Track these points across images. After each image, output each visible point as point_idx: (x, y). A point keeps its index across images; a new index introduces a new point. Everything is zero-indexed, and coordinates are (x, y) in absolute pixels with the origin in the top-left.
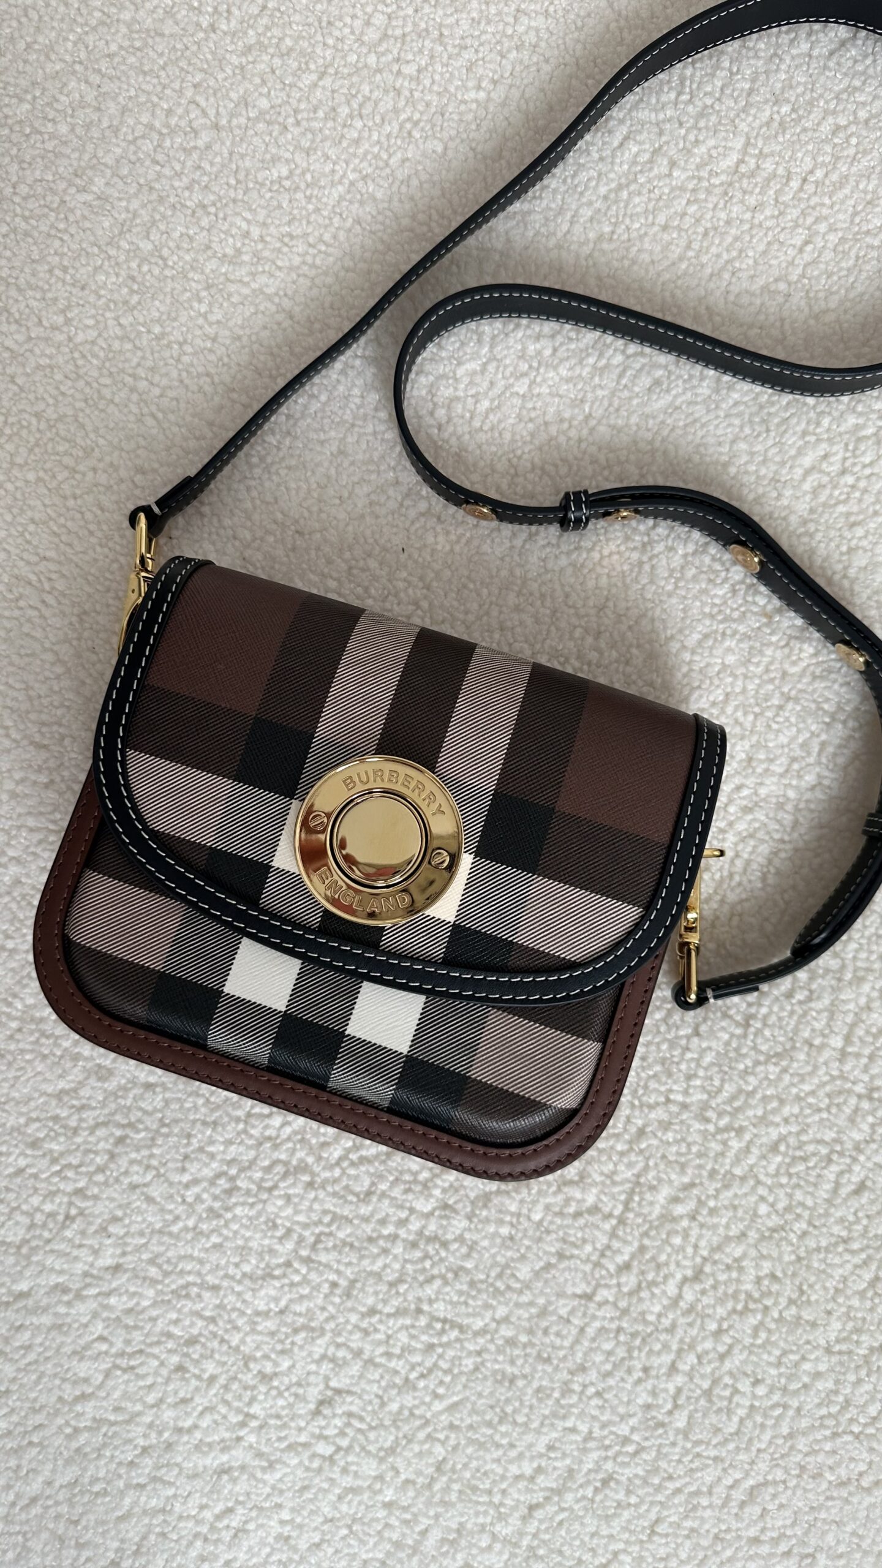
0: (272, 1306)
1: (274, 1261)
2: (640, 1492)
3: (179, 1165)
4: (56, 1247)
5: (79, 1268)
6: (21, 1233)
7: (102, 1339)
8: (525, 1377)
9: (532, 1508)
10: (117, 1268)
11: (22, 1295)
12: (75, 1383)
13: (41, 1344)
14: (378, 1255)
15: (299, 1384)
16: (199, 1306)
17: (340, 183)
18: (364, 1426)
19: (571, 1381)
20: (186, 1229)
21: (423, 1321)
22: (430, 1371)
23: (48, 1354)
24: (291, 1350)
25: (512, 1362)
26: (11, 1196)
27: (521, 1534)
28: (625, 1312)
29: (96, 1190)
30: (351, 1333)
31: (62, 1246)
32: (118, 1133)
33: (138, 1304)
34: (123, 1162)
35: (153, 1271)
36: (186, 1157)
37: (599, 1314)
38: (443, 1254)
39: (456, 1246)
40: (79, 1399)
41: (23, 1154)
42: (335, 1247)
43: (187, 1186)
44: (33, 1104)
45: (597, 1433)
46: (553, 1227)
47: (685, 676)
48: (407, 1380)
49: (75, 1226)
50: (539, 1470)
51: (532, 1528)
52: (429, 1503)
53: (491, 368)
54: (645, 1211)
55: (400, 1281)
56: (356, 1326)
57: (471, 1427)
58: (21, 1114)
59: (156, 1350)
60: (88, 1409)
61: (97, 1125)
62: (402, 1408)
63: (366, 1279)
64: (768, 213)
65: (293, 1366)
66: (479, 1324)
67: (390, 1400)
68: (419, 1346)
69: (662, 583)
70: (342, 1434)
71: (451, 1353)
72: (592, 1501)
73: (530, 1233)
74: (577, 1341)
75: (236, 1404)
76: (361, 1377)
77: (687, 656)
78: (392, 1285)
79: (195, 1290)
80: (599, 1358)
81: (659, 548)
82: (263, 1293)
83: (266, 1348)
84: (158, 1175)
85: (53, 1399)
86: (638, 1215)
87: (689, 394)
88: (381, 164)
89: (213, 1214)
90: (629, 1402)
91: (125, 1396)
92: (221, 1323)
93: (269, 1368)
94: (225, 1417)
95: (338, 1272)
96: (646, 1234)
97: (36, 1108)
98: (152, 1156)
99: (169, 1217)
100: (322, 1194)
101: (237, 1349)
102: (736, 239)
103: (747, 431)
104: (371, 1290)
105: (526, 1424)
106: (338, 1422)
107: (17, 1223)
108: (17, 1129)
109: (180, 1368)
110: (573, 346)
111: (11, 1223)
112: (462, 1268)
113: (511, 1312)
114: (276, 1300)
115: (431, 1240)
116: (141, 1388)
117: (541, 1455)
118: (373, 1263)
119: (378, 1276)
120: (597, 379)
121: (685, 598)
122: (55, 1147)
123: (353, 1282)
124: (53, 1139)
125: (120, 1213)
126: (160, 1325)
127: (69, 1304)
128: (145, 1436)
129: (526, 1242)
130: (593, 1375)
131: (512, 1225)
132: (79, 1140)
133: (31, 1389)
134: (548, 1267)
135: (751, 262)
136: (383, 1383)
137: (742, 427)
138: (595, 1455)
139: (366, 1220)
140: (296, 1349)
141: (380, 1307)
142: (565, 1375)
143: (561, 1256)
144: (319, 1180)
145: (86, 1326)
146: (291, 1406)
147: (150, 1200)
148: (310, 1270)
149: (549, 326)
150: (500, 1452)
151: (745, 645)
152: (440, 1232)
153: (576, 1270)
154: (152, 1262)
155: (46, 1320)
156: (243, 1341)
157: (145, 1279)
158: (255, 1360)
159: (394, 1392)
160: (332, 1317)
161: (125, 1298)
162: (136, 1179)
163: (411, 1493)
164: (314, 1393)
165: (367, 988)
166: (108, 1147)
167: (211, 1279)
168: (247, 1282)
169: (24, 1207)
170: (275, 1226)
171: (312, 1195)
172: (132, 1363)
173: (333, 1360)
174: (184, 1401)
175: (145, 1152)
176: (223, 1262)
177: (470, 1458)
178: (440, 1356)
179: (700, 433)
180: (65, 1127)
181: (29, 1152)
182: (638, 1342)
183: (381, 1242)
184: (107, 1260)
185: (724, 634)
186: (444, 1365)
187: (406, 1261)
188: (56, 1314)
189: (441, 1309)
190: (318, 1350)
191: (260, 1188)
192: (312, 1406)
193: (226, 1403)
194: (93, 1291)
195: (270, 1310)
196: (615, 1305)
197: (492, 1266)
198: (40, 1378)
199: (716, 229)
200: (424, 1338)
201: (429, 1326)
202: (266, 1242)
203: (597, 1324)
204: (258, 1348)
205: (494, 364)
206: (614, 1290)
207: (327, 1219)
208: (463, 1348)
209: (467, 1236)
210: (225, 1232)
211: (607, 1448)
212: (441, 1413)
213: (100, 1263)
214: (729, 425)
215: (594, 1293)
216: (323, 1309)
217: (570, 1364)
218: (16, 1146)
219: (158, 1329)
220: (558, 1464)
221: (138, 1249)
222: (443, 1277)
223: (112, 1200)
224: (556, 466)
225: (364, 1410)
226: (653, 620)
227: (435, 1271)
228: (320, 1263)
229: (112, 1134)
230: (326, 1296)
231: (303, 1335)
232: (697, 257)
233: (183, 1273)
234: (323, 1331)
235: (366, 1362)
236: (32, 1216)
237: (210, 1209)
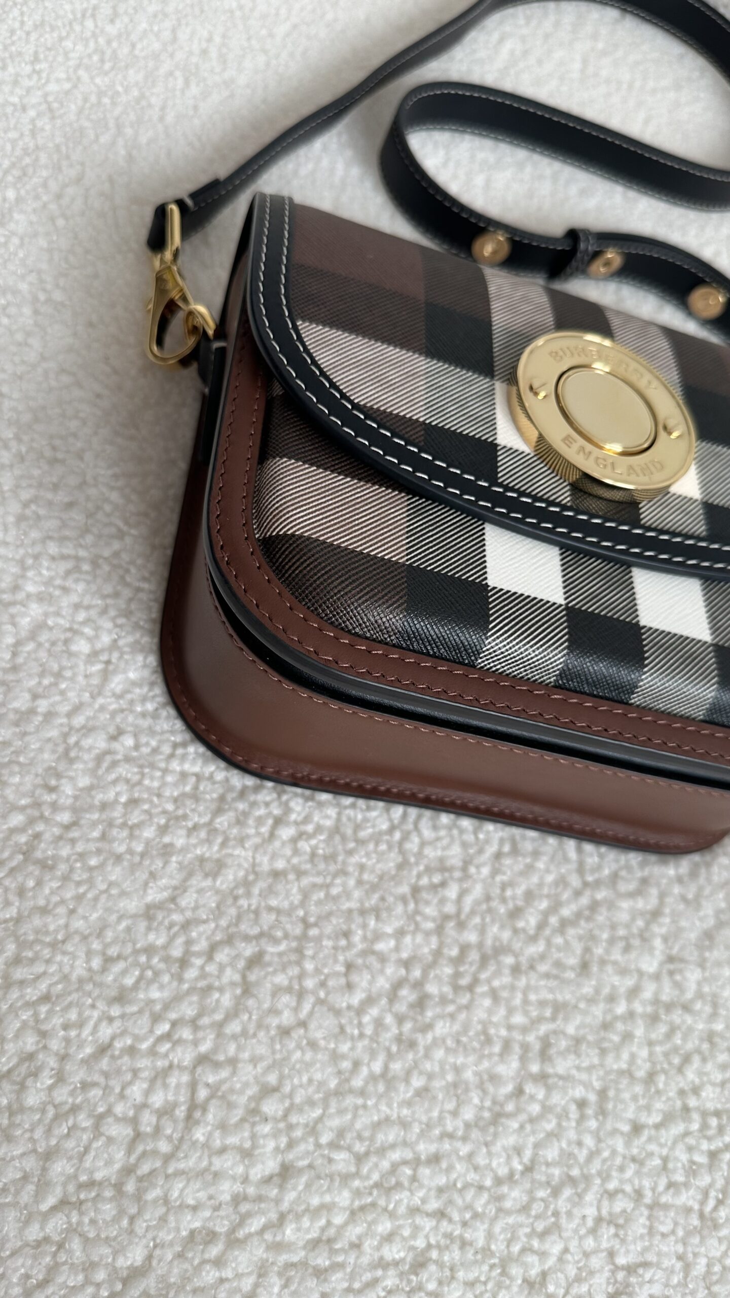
0: (515, 1162)
1: (501, 1092)
3: (343, 981)
4: (182, 1165)
5: (226, 1190)
6: (120, 1156)
10: (286, 1172)
14: (621, 1044)
15: (578, 1279)
16: (418, 1199)
20: (374, 1076)
21: (695, 1121)
24: (557, 1225)
26: (96, 1093)
29: (232, 1049)
30: (622, 1169)
31: (194, 1160)
32: (248, 950)
33: (329, 1223)
34: (264, 994)
35: (341, 1161)
36: (349, 966)
38: (689, 1020)
39: (698, 1006)
41: (104, 1018)
42: (568, 1048)
43: (360, 1010)
44: (109, 934)
48: (704, 1216)
49: (210, 1117)
55: (655, 1072)
56: (624, 1157)
58: (90, 954)
61: (213, 948)
62: (709, 1265)
63: (617, 1082)
65: (566, 1250)
67: (694, 1256)
68: (702, 1160)
76: (651, 1231)
78: (646, 1081)
79: (408, 1171)
82: (498, 1146)
83: (523, 1235)
84: (320, 1002)
89: (405, 1043)
92: (456, 1216)
93: (535, 1267)
95: (582, 1084)
97: (115, 941)
98: (303, 975)
99: (346, 1065)
100: (533, 978)
101: (486, 1251)
104: (626, 1096)
107: (110, 1140)
108: (91, 977)
111: (99, 1143)
112: (714, 1033)
114: (518, 1151)
115: (670, 1006)
118: (618, 1058)
119: (628, 1073)
122: (155, 994)
123: (602, 1094)
124: (149, 984)
125: (272, 1079)
126: (368, 1250)
127: (218, 1263)
132: (191, 975)
136: (680, 1233)
139: (591, 1001)
140: (563, 1221)
141: (643, 1117)
144: (524, 961)
147: (312, 1045)
148: (549, 1089)
152: (677, 993)
154: (335, 1145)
156: (490, 1236)
157: (331, 1177)
158: (514, 1259)
159: (696, 1240)
160: (592, 1156)
161: (306, 1222)
162: (287, 1018)
164: (601, 1285)
166: (238, 976)
167: (425, 1148)
168: (475, 1136)
169: (119, 1110)
170: (488, 1041)
171: (522, 982)
173: (611, 1221)
175: (293, 971)
176: (435, 1114)
180: (165, 959)
181: (115, 1011)
183: (619, 1026)
187: (651, 1043)
190: (590, 1213)
191: (457, 988)
194: (255, 1225)
195: (513, 1171)
200: (704, 1145)
201: (705, 1126)
202: (484, 1066)
204: (512, 1239)
207: (548, 1013)
209: (706, 989)
210: (427, 1067)
213: (257, 1172)
216: (579, 1144)
218: (93, 1006)
219: (365, 1260)
221: (313, 1130)
222: (698, 1051)
223: (256, 1058)
225: (667, 1285)
227: (690, 1046)
228: (558, 1076)
229: (240, 954)
230: (578, 1124)
231: (567, 1192)
233: (382, 1151)
234: (587, 1178)
235: (651, 1207)
236: (134, 1121)
237: (399, 1039)
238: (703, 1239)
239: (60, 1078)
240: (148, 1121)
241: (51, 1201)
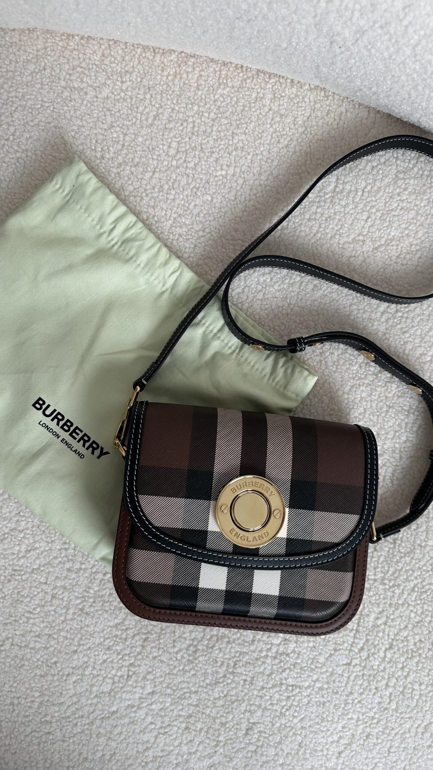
0: (221, 695)
1: (219, 676)
2: (382, 737)
3: (172, 645)
4: (126, 690)
5: (137, 696)
6: (109, 686)
7: (151, 723)
8: (329, 701)
9: (340, 753)
10: (153, 693)
11: (114, 713)
12: (143, 744)
13: (126, 731)
14: (261, 665)
15: (237, 724)
16: (190, 702)
17: (170, 219)
18: (267, 735)
19: (348, 699)
20: (180, 670)
21: (284, 687)
22: (290, 707)
23: (129, 734)
24: (232, 711)
25: (323, 697)
26: (103, 672)
27: (337, 764)
28: (365, 667)
29: (139, 663)
30: (255, 699)
31: (129, 689)
32: (144, 637)
33: (164, 705)
34: (148, 648)
35: (169, 691)
36: (174, 641)
37: (354, 670)
38: (288, 659)
39: (292, 655)
40: (145, 750)
41: (105, 654)
42: (243, 665)
43: (177, 653)
44: (105, 632)
45: (361, 717)
46: (330, 639)
47: (346, 404)
48: (281, 713)
49: (132, 679)
50: (340, 737)
51: (341, 761)
52: (297, 761)
53: (246, 290)
54: (366, 625)
55: (271, 673)
56: (257, 696)
57: (310, 726)
58: (100, 637)
59: (175, 723)
60: (150, 753)
61: (134, 636)
62: (281, 724)
63: (258, 675)
64: (351, 207)
65: (234, 717)
66: (307, 684)
67: (276, 722)
68: (284, 698)
69: (331, 368)
70: (259, 740)
71: (298, 698)
72: (363, 745)
73: (322, 643)
74: (347, 683)
75: (212, 738)
76: (262, 715)
77: (346, 396)
78: (268, 676)
79: (188, 695)
80: (357, 688)
81: (327, 354)
82: (216, 690)
83: (221, 713)
84: (164, 651)
85: (135, 752)
86: (363, 627)
87: (329, 289)
88: (186, 208)
89: (190, 662)
90: (372, 703)
91: (165, 744)
92: (201, 706)
93: (224, 720)
94: (208, 744)
95: (246, 675)
96: (368, 634)
98: (160, 643)
99: (172, 667)
100: (234, 645)
101: (209, 715)
102: (339, 220)
103: (355, 301)
104: (261, 680)
105: (332, 720)
106: (256, 736)
107: (107, 683)
108: (100, 644)
109: (187, 728)
110: (279, 276)
111: (105, 683)
112: (296, 663)
113: (319, 677)
114: (223, 692)
115: (281, 654)
116: (171, 740)
117: (340, 731)
118: (260, 668)
119: (263, 673)
120: (291, 289)
121: (341, 372)
122: (118, 648)
123: (253, 678)
124: (116, 645)
125: (150, 670)
126: (175, 712)
127: (135, 712)
128: (176, 759)
129: (321, 647)
130: (356, 695)
131: (314, 642)
132: (128, 643)
133: (124, 750)
134: (331, 655)
135: (346, 229)
136: (272, 716)
137: (353, 299)
138: (362, 727)
139: (254, 652)
140: (234, 710)
141: (265, 685)
142: (345, 698)
143: (335, 650)
144: (231, 640)
145: (144, 719)
146: (236, 733)
147: (162, 662)
148: (234, 677)
149: (267, 269)
150: (324, 734)
151: (369, 388)
152: (285, 650)
153: (343, 654)
154: (167, 687)
155: (126, 720)
156: (211, 712)
157: (166, 695)
158: (217, 718)
159: (277, 719)
160: (246, 694)
161: (159, 704)
162: (155, 654)
163: (290, 758)
164: (244, 726)
165: (256, 572)
166: (141, 643)
167: (193, 689)
168: (209, 687)
169: (109, 676)
170: (217, 662)
171: (230, 646)
172: (166, 730)
173: (250, 711)
174: (191, 741)
175: (157, 643)
176: (197, 681)
177: (312, 739)
178: (293, 700)
179: (336, 305)
180: (120, 639)
181: (107, 652)
182: (372, 678)
183: (262, 659)
184: (149, 690)
185: (359, 385)
186: (295, 704)
187: (273, 665)
188: (130, 717)
189: (290, 681)
190: (243, 709)
191: (208, 647)
192: (244, 732)
193: (209, 738)
194: (145, 704)
195: (220, 697)
196: (360, 665)
197: (308, 660)
198: (128, 745)
199: (330, 217)
200: (286, 694)
201: (287, 689)
202: (214, 669)
203: (354, 674)
204: (218, 713)
205: (247, 288)
206: (359, 660)
207: (238, 655)
208: (302, 695)
209: (296, 650)
210: (196, 668)
211: (366, 723)
212: (297, 723)
213: (146, 692)
214: (348, 299)
215: (351, 662)
216: (242, 691)
217: (346, 693)
218: (101, 651)
219: (174, 714)
220: (348, 733)
221: (161, 683)
222: (289, 668)
223: (146, 665)
224: (279, 326)
225: (266, 729)
226: (329, 383)
227: (286, 667)
228: (238, 673)
229: (142, 638)
230: (243, 686)
231: (236, 704)
232: (324, 230)
233: (181, 689)
234: (244, 700)
235: (263, 709)
236: (113, 679)
237: (188, 660)
238: (279, 719)
239: (94, 668)
240: (116, 679)
241: (93, 696)
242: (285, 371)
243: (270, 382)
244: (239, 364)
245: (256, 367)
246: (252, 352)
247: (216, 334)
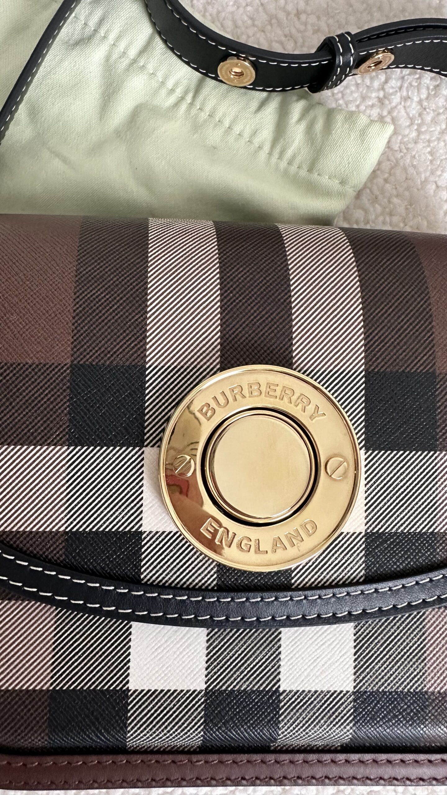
69: (407, 132)
81: (396, 99)
121: (429, 141)
165: (287, 633)
226: (405, 169)
242: (310, 129)
243: (274, 159)
244: (196, 127)
245: (237, 129)
246: (224, 96)
247: (134, 61)
